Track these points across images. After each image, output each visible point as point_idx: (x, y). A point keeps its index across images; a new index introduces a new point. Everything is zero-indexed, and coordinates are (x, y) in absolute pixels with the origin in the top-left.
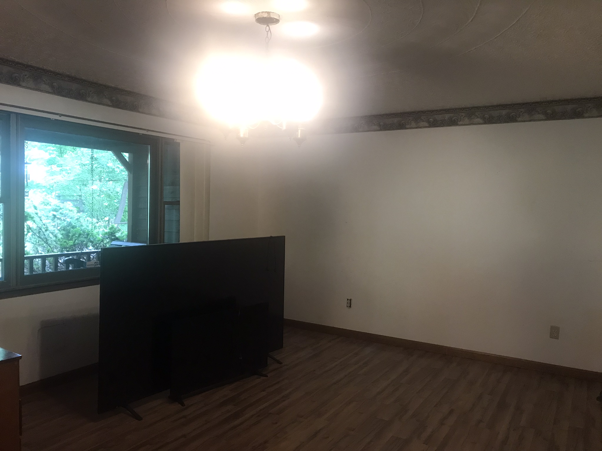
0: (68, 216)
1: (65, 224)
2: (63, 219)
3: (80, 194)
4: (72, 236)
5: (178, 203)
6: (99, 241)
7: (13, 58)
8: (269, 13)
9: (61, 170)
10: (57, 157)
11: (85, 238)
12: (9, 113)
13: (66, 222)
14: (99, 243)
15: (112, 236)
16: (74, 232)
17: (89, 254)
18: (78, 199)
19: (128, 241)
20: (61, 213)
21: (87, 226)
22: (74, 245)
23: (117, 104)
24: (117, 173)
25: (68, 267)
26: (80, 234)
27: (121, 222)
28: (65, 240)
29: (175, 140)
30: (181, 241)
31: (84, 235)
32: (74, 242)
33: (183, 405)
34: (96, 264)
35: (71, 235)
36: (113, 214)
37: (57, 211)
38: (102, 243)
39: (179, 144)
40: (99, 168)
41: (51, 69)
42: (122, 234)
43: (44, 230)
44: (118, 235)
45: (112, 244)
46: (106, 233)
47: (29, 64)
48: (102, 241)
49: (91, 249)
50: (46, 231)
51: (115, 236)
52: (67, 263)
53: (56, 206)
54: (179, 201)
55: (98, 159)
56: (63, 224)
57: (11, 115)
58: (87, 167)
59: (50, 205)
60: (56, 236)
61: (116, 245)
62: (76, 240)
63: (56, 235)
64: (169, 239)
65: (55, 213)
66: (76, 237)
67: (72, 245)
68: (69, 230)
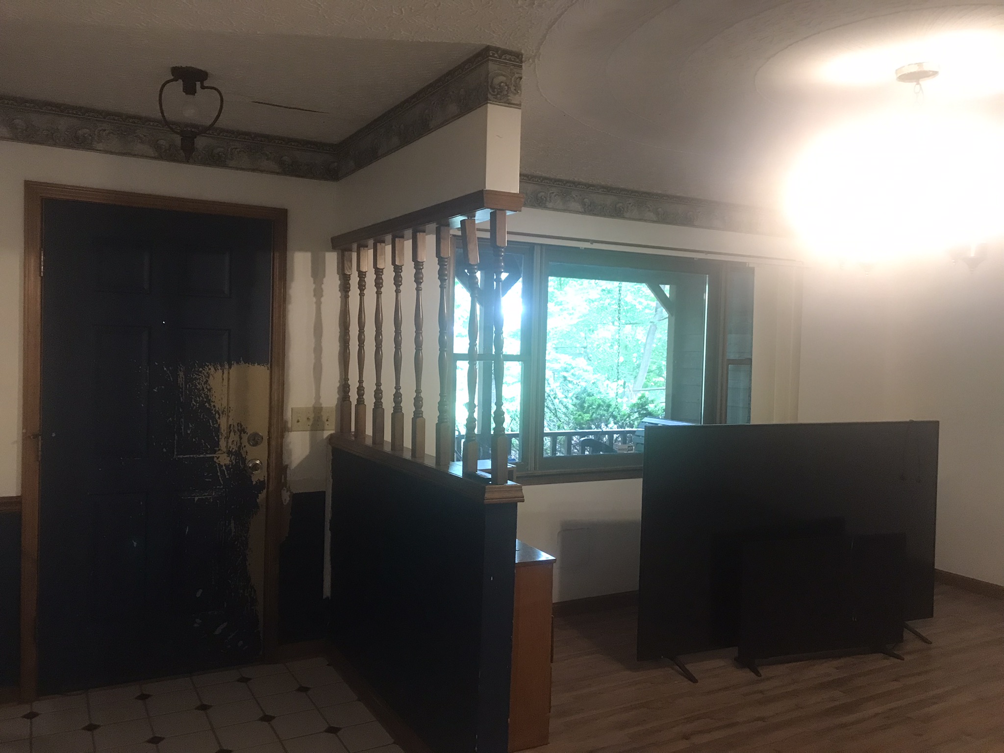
0: (582, 378)
1: (578, 389)
2: (575, 383)
3: (585, 345)
4: (589, 407)
5: (749, 361)
6: (624, 415)
7: (540, 173)
8: (920, 64)
9: (561, 309)
10: (556, 291)
11: (605, 410)
12: (532, 245)
13: (580, 387)
14: (624, 418)
15: (643, 410)
16: (590, 402)
17: (611, 434)
18: (582, 352)
19: (666, 418)
20: (573, 374)
21: (607, 394)
22: (592, 420)
23: (664, 219)
24: (638, 311)
25: (583, 451)
26: (599, 405)
27: (643, 387)
28: (580, 413)
29: (747, 264)
30: (754, 422)
31: (603, 406)
32: (591, 416)
33: (757, 673)
34: (629, 449)
35: (586, 405)
36: (632, 375)
37: (567, 371)
38: (628, 419)
39: (752, 270)
40: (613, 305)
41: (583, 180)
42: (656, 407)
43: (552, 397)
44: (651, 407)
45: (643, 422)
46: (634, 405)
47: (558, 177)
48: (629, 416)
49: (613, 427)
50: (555, 398)
51: (646, 409)
52: (583, 445)
53: (567, 364)
54: (751, 360)
55: (612, 291)
56: (576, 389)
57: (535, 246)
58: (596, 303)
59: (560, 363)
60: (567, 408)
61: (649, 423)
62: (594, 413)
63: (566, 405)
64: (735, 418)
65: (565, 374)
66: (594, 408)
67: (588, 420)
68: (585, 399)
